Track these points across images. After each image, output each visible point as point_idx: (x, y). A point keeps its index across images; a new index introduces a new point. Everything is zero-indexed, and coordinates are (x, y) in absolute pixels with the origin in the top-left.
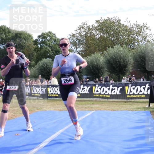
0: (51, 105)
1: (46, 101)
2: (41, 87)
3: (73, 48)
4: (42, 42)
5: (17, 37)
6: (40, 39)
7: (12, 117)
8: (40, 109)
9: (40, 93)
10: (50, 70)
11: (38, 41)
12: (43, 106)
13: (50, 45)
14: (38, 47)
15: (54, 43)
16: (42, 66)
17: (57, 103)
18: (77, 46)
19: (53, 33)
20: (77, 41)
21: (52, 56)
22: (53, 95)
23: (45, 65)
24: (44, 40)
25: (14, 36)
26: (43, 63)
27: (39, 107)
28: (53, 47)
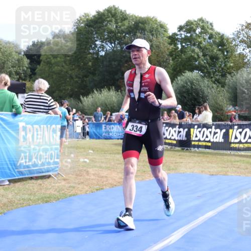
0: (196, 163)
1: (187, 154)
2: (177, 126)
3: (247, 50)
4: (186, 40)
5: (137, 29)
6: (182, 33)
7: (119, 183)
8: (173, 169)
9: (176, 139)
10: (198, 94)
11: (179, 37)
12: (181, 164)
13: (201, 45)
14: (178, 48)
15: (209, 41)
16: (184, 87)
17: (208, 160)
19: (208, 22)
21: (204, 67)
22: (200, 143)
23: (189, 84)
24: (189, 35)
25: (132, 26)
26: (184, 80)
27: (172, 166)
28: (207, 49)
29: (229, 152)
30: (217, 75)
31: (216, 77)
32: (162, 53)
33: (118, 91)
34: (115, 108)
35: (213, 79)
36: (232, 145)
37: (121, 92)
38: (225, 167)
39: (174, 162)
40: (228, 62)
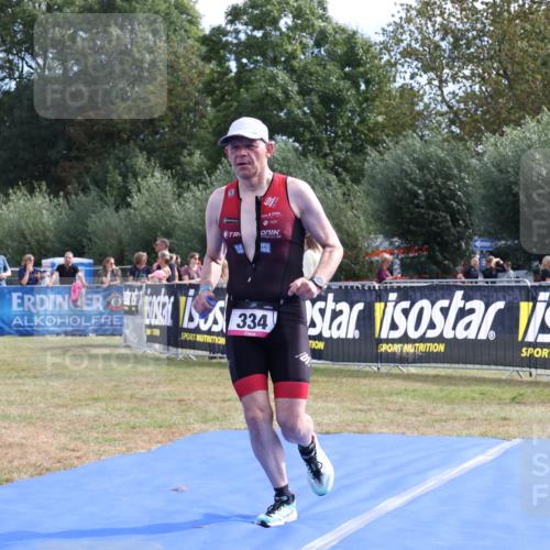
3: (423, 79)
4: (251, 47)
6: (240, 26)
7: (59, 462)
8: (215, 419)
11: (230, 38)
13: (295, 63)
14: (229, 70)
15: (316, 51)
18: (446, 71)
20: (444, 44)
21: (302, 125)
27: (213, 409)
28: (311, 74)
29: (374, 367)
30: (340, 149)
31: (338, 154)
32: (184, 85)
33: (57, 196)
34: (49, 245)
35: (330, 160)
36: (384, 348)
37: (66, 197)
38: (361, 410)
39: (219, 398)
40: (371, 112)
